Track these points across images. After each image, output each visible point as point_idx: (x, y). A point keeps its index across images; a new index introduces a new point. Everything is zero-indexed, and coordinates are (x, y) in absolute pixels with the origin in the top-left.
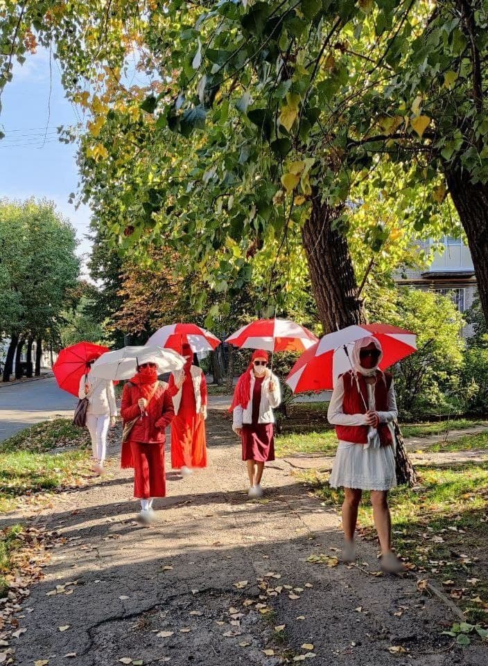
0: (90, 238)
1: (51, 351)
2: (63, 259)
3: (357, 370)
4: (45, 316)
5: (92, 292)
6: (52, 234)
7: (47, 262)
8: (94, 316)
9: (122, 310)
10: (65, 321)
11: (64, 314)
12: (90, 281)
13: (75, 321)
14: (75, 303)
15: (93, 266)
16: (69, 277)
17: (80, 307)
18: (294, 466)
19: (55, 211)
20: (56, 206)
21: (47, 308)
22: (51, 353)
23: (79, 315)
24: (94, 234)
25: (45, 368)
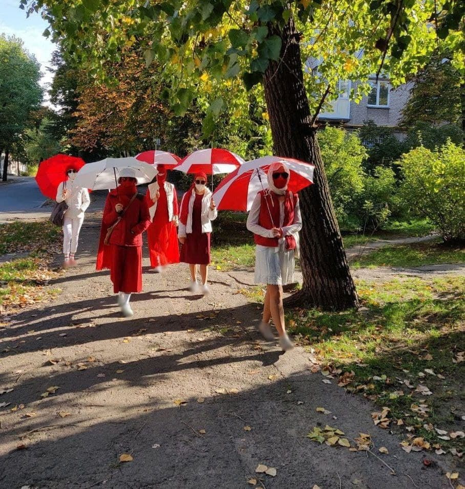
0: (51, 70)
1: (18, 162)
2: (28, 87)
3: (271, 189)
4: (12, 133)
5: (52, 115)
6: (19, 65)
7: (14, 89)
8: (53, 135)
9: (76, 129)
10: (29, 138)
11: (28, 132)
12: (52, 107)
13: (38, 139)
14: (38, 124)
15: (53, 93)
16: (33, 102)
17: (42, 127)
18: (239, 282)
19: (23, 47)
20: (23, 43)
21: (14, 126)
22: (18, 164)
23: (41, 134)
24: (56, 68)
25: (12, 175)
